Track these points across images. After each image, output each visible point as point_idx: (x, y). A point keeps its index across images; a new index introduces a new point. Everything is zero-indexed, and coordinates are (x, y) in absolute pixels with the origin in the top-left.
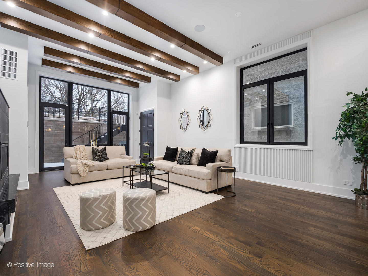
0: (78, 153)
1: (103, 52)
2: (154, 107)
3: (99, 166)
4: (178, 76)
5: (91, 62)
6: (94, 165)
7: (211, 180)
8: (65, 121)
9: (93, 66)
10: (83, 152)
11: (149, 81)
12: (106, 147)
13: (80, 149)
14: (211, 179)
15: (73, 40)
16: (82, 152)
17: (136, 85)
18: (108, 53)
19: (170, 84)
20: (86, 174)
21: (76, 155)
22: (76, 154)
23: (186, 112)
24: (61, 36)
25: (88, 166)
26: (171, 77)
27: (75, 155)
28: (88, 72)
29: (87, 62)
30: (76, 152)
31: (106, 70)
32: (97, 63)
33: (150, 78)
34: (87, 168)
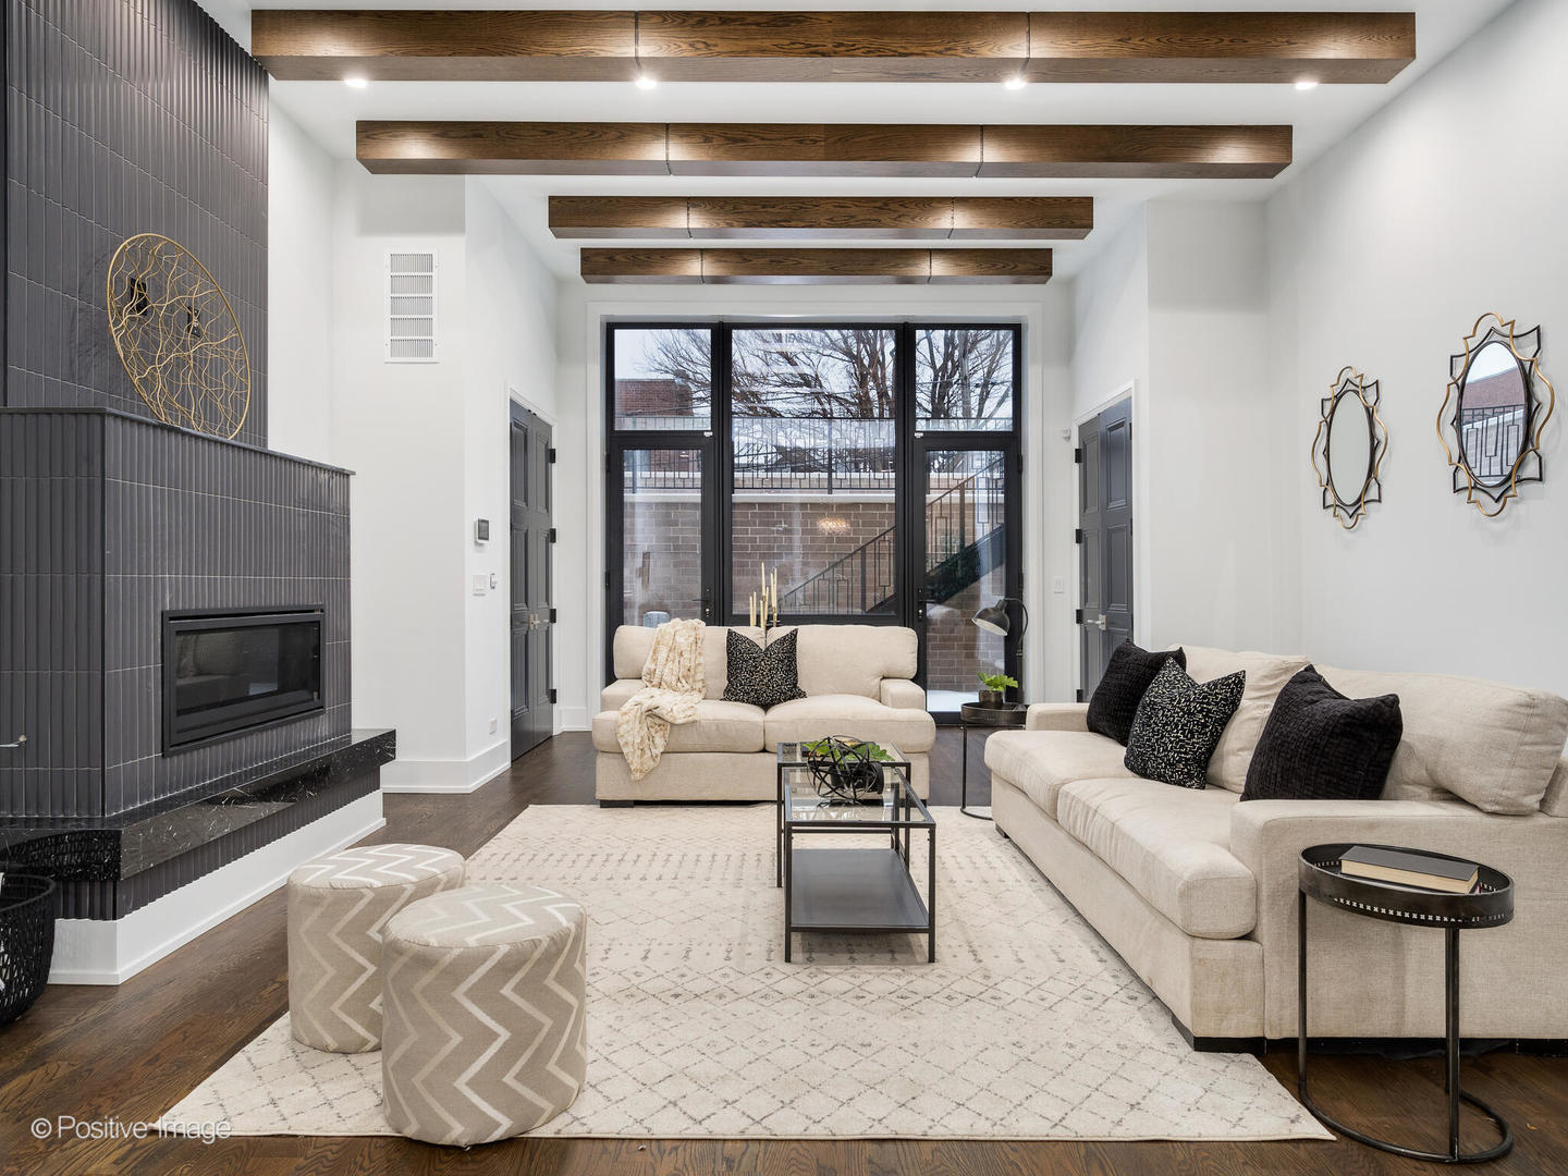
0: (662, 655)
1: (735, 141)
2: (1131, 384)
3: (720, 726)
4: (1278, 136)
5: (735, 208)
6: (694, 722)
7: (1245, 944)
8: (699, 501)
9: (749, 225)
10: (686, 655)
11: (1085, 222)
12: (796, 630)
13: (677, 638)
14: (1248, 937)
15: (596, 135)
16: (681, 654)
17: (1036, 266)
18: (763, 139)
19: (1262, 206)
20: (652, 763)
21: (653, 667)
22: (655, 660)
23: (1357, 381)
24: (549, 133)
25: (661, 722)
26: (1231, 153)
27: (649, 665)
28: (762, 261)
29: (726, 213)
30: (654, 652)
31: (811, 227)
32: (764, 207)
33: (1086, 203)
34: (656, 732)
